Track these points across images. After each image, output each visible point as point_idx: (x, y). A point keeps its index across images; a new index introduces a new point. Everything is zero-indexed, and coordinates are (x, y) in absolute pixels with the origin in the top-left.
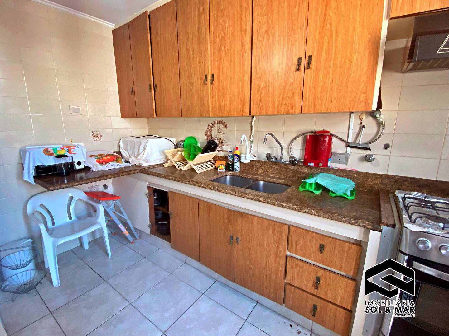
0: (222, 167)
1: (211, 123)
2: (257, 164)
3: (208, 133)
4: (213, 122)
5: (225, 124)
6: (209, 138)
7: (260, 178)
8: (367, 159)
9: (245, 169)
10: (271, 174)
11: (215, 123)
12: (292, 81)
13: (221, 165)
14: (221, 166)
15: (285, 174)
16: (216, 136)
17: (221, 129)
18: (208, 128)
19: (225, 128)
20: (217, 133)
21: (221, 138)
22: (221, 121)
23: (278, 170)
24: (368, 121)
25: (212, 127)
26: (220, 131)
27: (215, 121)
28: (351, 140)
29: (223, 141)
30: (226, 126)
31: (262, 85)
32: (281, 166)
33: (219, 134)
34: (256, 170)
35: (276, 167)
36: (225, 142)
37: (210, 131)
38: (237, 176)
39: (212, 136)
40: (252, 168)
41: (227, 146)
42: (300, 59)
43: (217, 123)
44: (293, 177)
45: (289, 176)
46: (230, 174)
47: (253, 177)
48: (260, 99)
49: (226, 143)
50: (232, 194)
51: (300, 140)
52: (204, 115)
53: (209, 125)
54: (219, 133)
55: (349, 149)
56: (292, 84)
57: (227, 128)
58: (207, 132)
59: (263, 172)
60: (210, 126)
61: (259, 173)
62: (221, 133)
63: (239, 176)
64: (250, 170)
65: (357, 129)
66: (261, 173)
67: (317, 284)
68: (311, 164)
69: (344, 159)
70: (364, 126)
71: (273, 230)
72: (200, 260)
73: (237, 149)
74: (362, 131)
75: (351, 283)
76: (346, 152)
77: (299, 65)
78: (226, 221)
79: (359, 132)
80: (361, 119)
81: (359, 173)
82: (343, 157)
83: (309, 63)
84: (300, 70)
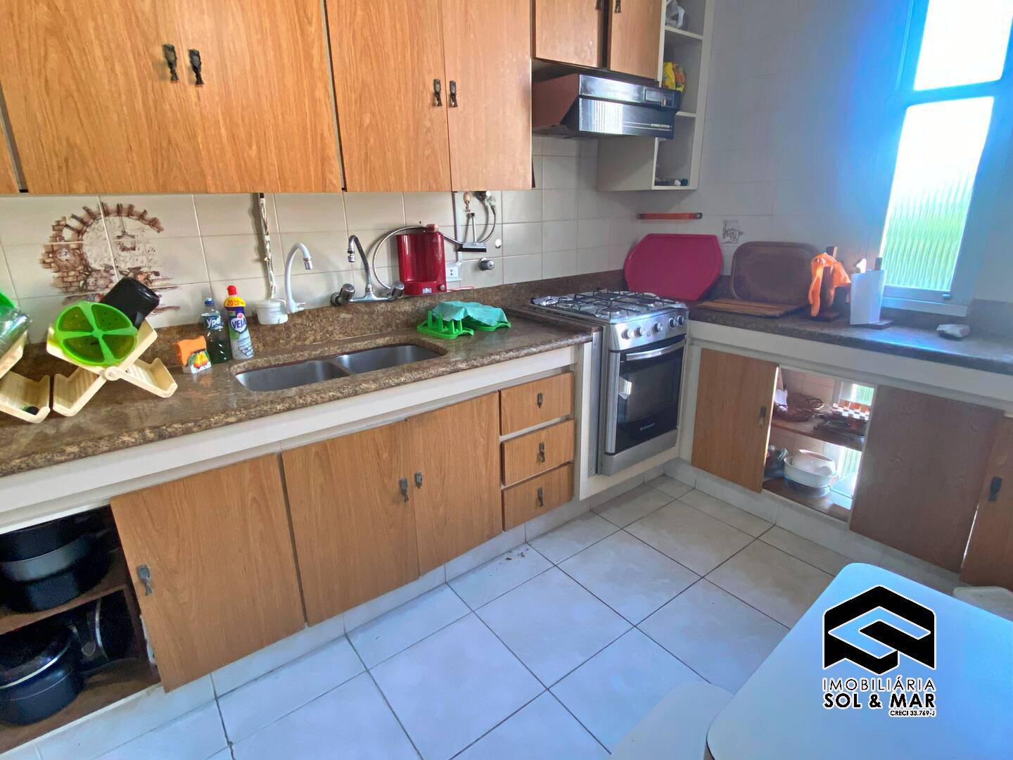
0: (202, 357)
1: (74, 217)
2: (299, 321)
3: (65, 257)
4: (81, 214)
5: (150, 216)
6: (71, 273)
7: (333, 350)
8: (483, 266)
9: (264, 345)
10: (340, 336)
11: (93, 216)
12: (428, 124)
13: (199, 351)
14: (199, 356)
15: (371, 327)
16: (112, 263)
17: (133, 237)
18: (56, 237)
19: (151, 232)
20: (111, 250)
21: (140, 268)
22: (125, 207)
23: (354, 321)
25: (79, 233)
26: (127, 242)
27: (94, 209)
28: (460, 240)
29: (153, 277)
30: (154, 223)
31: (367, 121)
32: (358, 312)
33: (124, 253)
34: (298, 338)
35: (349, 316)
36: (164, 279)
37: (73, 245)
38: (266, 368)
39: (87, 266)
40: (284, 335)
41: (174, 291)
42: (436, 82)
43: (107, 213)
44: (388, 327)
45: (379, 327)
46: (239, 370)
47: (313, 353)
48: (366, 154)
49: (165, 282)
50: (398, 385)
53: (60, 226)
54: (124, 249)
55: (460, 253)
56: (428, 130)
57: (160, 230)
58: (51, 252)
59: (318, 338)
60: (67, 226)
61: (307, 342)
62: (134, 249)
63: (270, 366)
64: (281, 341)
65: (465, 218)
66: (314, 341)
67: (542, 454)
68: (427, 291)
69: (457, 272)
70: (473, 215)
71: (479, 414)
72: (306, 620)
73: (232, 290)
74: (471, 223)
75: (570, 424)
76: (457, 260)
77: (437, 94)
78: (385, 455)
79: (467, 225)
80: (467, 202)
81: (478, 291)
82: (456, 269)
83: (453, 96)
84: (440, 104)
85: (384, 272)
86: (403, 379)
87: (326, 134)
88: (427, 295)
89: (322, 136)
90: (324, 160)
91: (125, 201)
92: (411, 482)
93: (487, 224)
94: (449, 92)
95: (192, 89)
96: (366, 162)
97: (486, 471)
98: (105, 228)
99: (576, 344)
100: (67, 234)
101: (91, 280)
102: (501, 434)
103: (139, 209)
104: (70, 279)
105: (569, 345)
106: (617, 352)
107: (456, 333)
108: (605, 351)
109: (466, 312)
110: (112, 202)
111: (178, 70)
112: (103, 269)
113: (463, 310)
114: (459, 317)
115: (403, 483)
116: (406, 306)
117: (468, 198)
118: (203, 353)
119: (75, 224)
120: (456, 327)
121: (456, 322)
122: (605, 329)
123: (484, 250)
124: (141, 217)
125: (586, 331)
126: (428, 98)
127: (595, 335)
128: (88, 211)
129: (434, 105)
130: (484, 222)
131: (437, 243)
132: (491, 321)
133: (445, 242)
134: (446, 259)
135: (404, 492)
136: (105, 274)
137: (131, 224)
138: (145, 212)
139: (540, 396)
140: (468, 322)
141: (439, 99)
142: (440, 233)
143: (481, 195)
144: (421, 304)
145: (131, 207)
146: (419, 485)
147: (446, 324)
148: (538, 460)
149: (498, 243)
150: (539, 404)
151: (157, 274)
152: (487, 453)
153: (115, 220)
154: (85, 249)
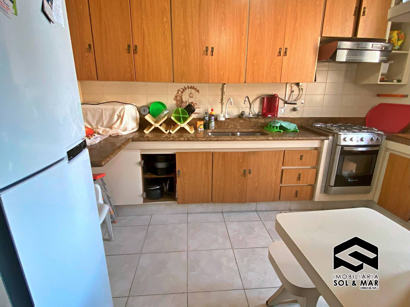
1: (182, 88)
2: (228, 121)
3: (179, 98)
4: (183, 88)
5: (197, 89)
6: (179, 102)
7: (236, 130)
8: (294, 110)
9: (218, 127)
10: (239, 127)
11: (185, 88)
12: (275, 62)
15: (249, 126)
16: (187, 100)
17: (193, 94)
18: (178, 93)
19: (197, 93)
20: (188, 97)
21: (193, 102)
22: (193, 86)
23: (244, 123)
24: (295, 88)
25: (182, 92)
26: (191, 95)
27: (186, 87)
28: (286, 100)
29: (195, 105)
30: (198, 91)
31: (255, 62)
32: (246, 120)
33: (190, 98)
34: (227, 126)
35: (243, 121)
36: (197, 106)
37: (180, 96)
38: (216, 132)
39: (182, 101)
40: (223, 124)
41: (199, 109)
42: (280, 49)
43: (188, 88)
44: (255, 126)
45: (252, 126)
46: (210, 132)
47: (230, 130)
48: (253, 72)
49: (198, 106)
51: (258, 101)
52: (204, 82)
53: (178, 91)
54: (190, 97)
55: (286, 105)
56: (275, 64)
57: (199, 93)
58: (176, 97)
59: (233, 127)
60: (180, 91)
61: (229, 128)
62: (192, 97)
63: (218, 132)
64: (222, 126)
65: (290, 92)
66: (231, 127)
67: (299, 178)
68: (269, 116)
69: (283, 111)
70: (293, 91)
71: (275, 156)
72: (212, 201)
73: (212, 110)
74: (292, 94)
75: (315, 170)
76: (284, 107)
77: (280, 52)
78: (241, 161)
79: (290, 95)
80: (292, 87)
81: (291, 118)
82: (283, 110)
83: (286, 52)
84: (280, 55)
85: (256, 108)
86: (249, 139)
87: (242, 67)
88: (270, 118)
89: (241, 67)
90: (240, 74)
91: (193, 85)
92: (247, 171)
93: (299, 95)
94: (284, 51)
95: (210, 57)
96: (253, 74)
97: (275, 176)
98: (188, 91)
99: (320, 139)
100: (180, 92)
101: (182, 104)
102: (283, 166)
103: (195, 87)
104: (178, 103)
105: (317, 139)
106: (340, 145)
107: (275, 130)
108: (335, 144)
109: (281, 124)
110: (190, 85)
111: (208, 53)
112: (185, 101)
113: (280, 123)
114: (278, 125)
115: (245, 171)
116: (262, 121)
117: (293, 85)
118: (202, 126)
119: (182, 90)
120: (276, 129)
121: (277, 127)
122: (336, 136)
123: (296, 104)
124: (195, 89)
125: (327, 136)
126: (277, 53)
127: (331, 138)
128: (185, 87)
129: (278, 56)
130: (298, 94)
131: (276, 100)
132: (291, 128)
133: (280, 100)
134: (279, 106)
135: (245, 174)
136: (185, 103)
137: (193, 91)
138: (197, 88)
139: (302, 156)
140: (281, 127)
141: (280, 54)
142: (278, 97)
143: (298, 84)
144: (267, 120)
145: (194, 86)
146: (250, 173)
147: (273, 127)
148: (297, 180)
149: (303, 101)
150: (301, 159)
151: (196, 104)
152: (276, 171)
153: (190, 89)
154: (183, 96)
